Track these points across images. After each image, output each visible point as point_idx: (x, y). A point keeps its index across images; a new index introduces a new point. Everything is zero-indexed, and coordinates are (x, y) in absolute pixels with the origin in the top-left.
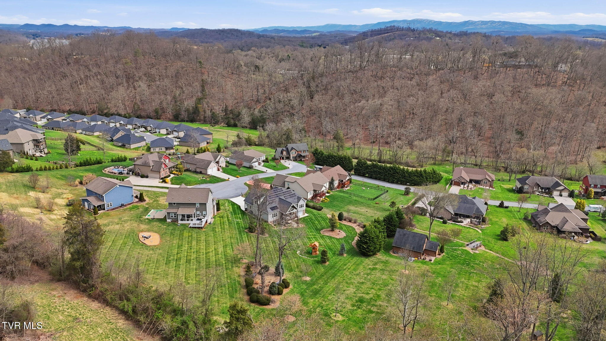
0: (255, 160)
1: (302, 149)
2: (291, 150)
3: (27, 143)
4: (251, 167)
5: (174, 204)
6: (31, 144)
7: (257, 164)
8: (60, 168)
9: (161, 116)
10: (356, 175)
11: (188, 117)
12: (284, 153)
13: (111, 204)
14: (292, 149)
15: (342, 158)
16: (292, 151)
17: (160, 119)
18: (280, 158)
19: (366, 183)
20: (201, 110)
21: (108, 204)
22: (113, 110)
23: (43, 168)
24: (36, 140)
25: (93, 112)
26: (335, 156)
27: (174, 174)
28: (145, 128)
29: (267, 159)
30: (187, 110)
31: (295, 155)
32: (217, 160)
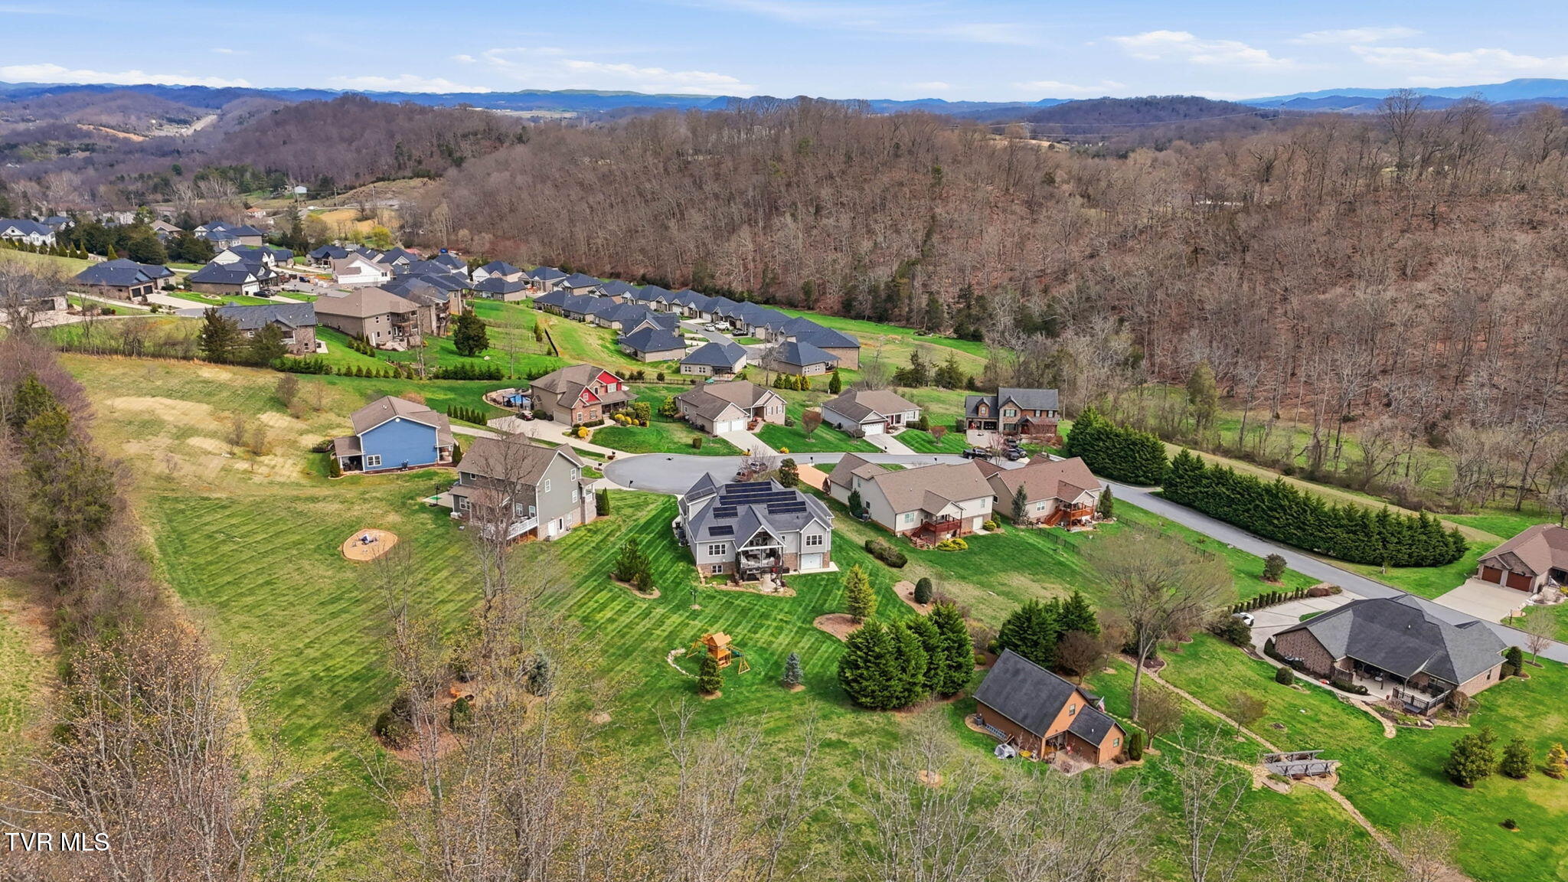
0: (871, 417)
1: (1038, 404)
2: (1004, 404)
3: (374, 319)
4: (859, 435)
5: (473, 476)
6: (385, 324)
7: (879, 429)
8: (395, 377)
9: (817, 301)
10: (1167, 498)
11: (874, 307)
12: (984, 411)
13: (377, 458)
14: (1009, 401)
15: (1134, 444)
16: (1006, 407)
17: (813, 309)
18: (970, 423)
19: (1173, 524)
20: (904, 293)
21: (371, 459)
22: (721, 282)
23: (354, 370)
24: (398, 315)
25: (684, 284)
26: (1117, 435)
27: (617, 420)
28: (733, 324)
29: (923, 420)
30: (873, 290)
31: (1015, 420)
32: (759, 403)
